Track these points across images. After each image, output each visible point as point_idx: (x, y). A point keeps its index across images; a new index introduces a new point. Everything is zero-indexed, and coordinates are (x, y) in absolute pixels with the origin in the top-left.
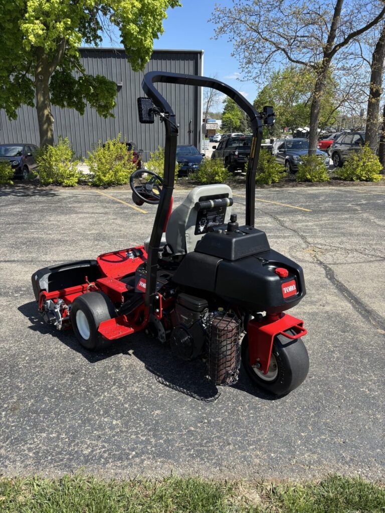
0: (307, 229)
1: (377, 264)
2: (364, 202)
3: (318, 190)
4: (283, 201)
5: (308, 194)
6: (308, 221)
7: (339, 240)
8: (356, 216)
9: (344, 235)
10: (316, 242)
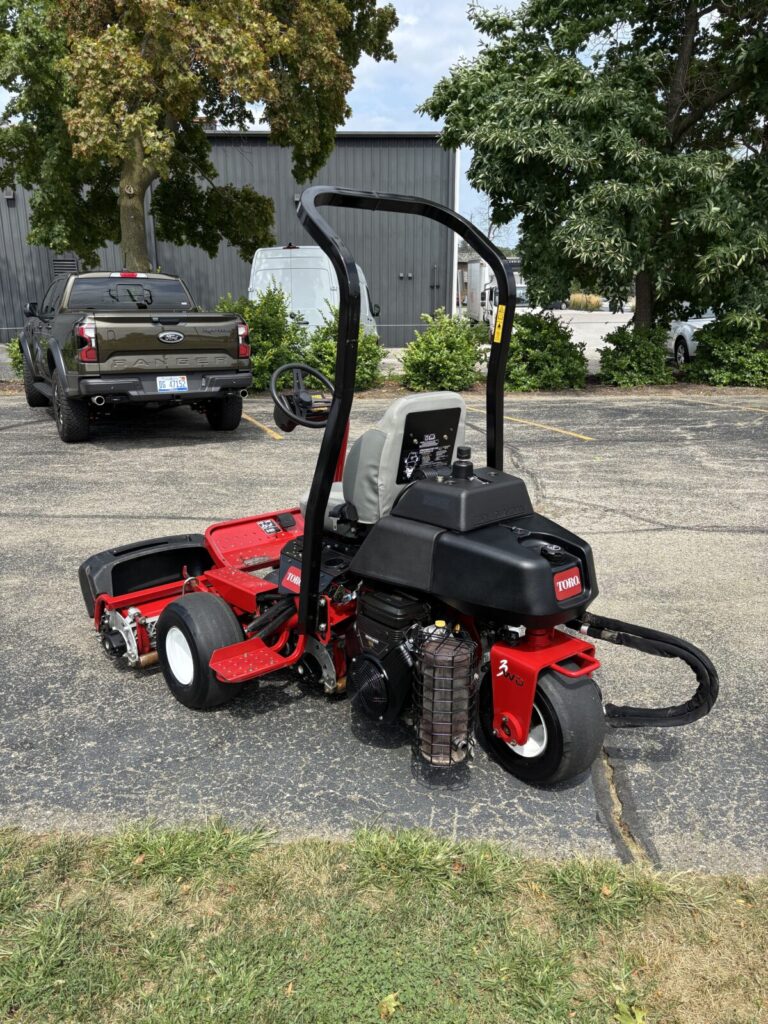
0: (558, 473)
1: (643, 535)
2: (709, 424)
3: (640, 400)
4: (553, 421)
5: (613, 409)
6: (572, 459)
7: (604, 492)
8: (674, 451)
9: (622, 482)
10: (557, 495)
